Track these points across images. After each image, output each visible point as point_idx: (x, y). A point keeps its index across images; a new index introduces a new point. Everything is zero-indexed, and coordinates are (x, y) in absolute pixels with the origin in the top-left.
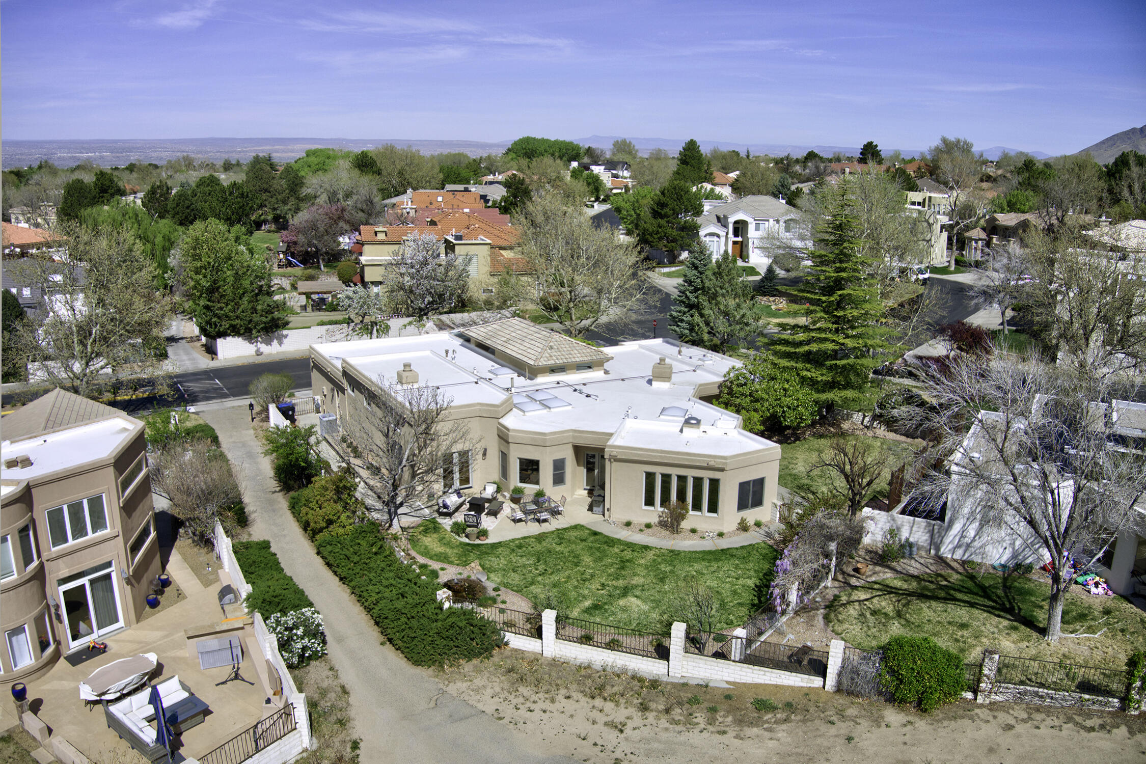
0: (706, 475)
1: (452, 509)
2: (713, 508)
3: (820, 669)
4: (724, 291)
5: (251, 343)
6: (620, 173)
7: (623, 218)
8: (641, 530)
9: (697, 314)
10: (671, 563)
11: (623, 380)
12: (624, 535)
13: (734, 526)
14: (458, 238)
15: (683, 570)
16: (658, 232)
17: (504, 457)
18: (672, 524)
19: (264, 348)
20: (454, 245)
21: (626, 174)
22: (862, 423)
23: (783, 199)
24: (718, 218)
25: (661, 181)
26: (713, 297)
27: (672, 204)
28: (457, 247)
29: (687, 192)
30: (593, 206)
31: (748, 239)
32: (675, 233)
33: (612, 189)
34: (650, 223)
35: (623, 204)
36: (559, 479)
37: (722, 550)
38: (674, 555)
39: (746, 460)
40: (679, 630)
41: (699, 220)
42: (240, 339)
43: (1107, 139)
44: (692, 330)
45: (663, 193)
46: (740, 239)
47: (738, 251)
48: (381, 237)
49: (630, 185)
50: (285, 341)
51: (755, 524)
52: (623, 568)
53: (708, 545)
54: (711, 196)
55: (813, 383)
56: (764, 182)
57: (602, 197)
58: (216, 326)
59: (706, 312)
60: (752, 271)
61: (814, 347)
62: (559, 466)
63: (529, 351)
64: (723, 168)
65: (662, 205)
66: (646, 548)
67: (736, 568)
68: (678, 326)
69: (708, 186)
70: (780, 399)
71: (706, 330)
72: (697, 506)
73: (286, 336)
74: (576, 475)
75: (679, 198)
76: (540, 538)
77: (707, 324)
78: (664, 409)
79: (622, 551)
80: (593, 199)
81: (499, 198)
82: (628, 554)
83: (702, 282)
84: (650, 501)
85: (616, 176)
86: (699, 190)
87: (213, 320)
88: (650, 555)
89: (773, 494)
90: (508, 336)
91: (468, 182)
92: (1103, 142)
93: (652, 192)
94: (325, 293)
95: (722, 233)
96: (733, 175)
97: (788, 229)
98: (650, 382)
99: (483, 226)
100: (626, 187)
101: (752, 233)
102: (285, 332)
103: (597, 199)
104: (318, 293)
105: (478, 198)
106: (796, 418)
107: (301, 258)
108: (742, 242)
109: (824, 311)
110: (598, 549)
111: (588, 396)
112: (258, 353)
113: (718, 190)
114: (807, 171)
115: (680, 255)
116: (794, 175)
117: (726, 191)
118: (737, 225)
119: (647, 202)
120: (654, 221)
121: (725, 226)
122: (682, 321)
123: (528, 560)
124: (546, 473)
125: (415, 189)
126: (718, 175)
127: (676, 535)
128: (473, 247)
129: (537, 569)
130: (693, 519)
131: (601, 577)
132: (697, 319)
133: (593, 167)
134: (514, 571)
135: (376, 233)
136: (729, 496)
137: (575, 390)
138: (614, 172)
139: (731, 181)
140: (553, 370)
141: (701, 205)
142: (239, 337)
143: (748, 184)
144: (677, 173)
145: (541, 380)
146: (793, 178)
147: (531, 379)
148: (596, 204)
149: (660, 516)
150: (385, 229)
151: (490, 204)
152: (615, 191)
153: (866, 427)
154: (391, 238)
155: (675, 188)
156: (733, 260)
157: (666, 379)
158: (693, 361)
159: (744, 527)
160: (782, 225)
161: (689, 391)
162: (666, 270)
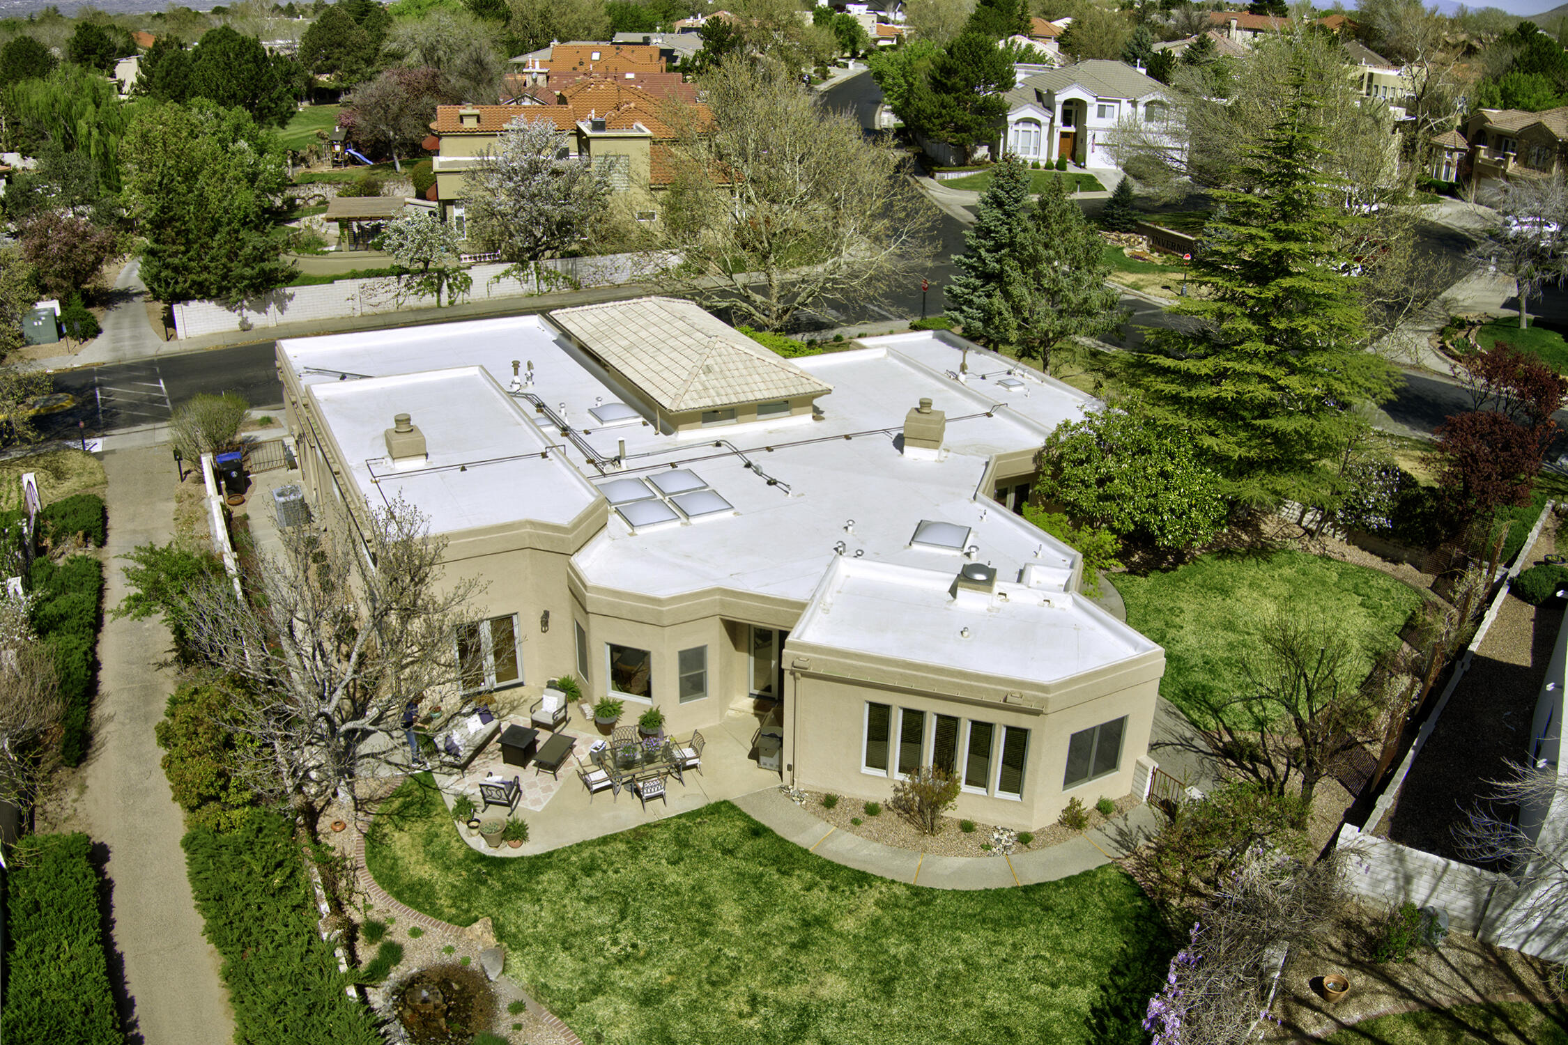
0: (1001, 720)
1: (465, 753)
2: (1013, 782)
4: (1052, 253)
5: (229, 309)
6: (891, 16)
7: (886, 90)
8: (856, 822)
9: (998, 292)
10: (910, 932)
11: (847, 437)
12: (818, 835)
13: (1054, 816)
14: (598, 126)
16: (940, 115)
17: (582, 637)
18: (923, 810)
19: (254, 318)
20: (589, 139)
21: (900, 17)
22: (1299, 523)
23: (1141, 66)
24: (1039, 95)
25: (951, 29)
26: (1029, 263)
27: (965, 70)
28: (593, 143)
29: (990, 51)
30: (846, 66)
31: (1085, 129)
32: (968, 117)
33: (876, 40)
34: (927, 101)
35: (887, 68)
36: (693, 685)
37: (1027, 889)
38: (922, 903)
39: (1088, 689)
41: (1007, 97)
42: (213, 304)
44: (987, 321)
45: (950, 51)
46: (1072, 129)
47: (1068, 149)
48: (470, 124)
49: (905, 35)
50: (290, 304)
51: (1098, 808)
52: (803, 945)
54: (1027, 56)
55: (1218, 461)
56: (1110, 37)
57: (862, 52)
58: (168, 284)
59: (1017, 290)
60: (1090, 183)
61: (1228, 390)
63: (666, 374)
64: (1046, 13)
65: (948, 71)
66: (862, 879)
67: (1053, 950)
68: (962, 311)
69: (1023, 41)
70: (1155, 496)
71: (1015, 325)
72: (978, 777)
73: (291, 297)
74: (732, 668)
75: (976, 61)
76: (637, 839)
77: (1017, 310)
78: (921, 527)
79: (808, 889)
80: (847, 55)
81: (693, 54)
82: (819, 900)
83: (1010, 230)
84: (877, 759)
85: (884, 20)
86: (1009, 47)
87: (163, 274)
88: (868, 903)
89: (1142, 746)
90: (633, 338)
91: (651, 28)
93: (936, 49)
94: (383, 218)
95: (1044, 119)
96: (1061, 24)
97: (1149, 117)
98: (899, 443)
99: (644, 104)
100: (899, 37)
101: (1092, 119)
102: (289, 290)
103: (854, 55)
104: (371, 219)
105: (657, 54)
106: (1186, 532)
107: (368, 151)
108: (1075, 134)
109: (1252, 316)
110: (757, 880)
111: (772, 482)
112: (245, 327)
113: (1039, 47)
114: (1172, 22)
115: (974, 151)
116: (1155, 28)
117: (1049, 49)
118: (1068, 107)
119: (924, 65)
120: (934, 97)
121: (1050, 108)
122: (970, 303)
123: (601, 911)
124: (665, 675)
125: (562, 40)
126: (1038, 24)
127: (928, 840)
128: (620, 142)
129: (615, 942)
130: (968, 801)
131: (752, 974)
132: (998, 302)
133: (850, 7)
134: (566, 947)
135: (461, 118)
136: (1047, 762)
137: (748, 465)
138: (881, 14)
139: (1059, 32)
140: (711, 415)
141: (1011, 73)
142: (210, 300)
143: (1085, 40)
144: (975, 18)
145: (686, 435)
146: (1153, 32)
147: (667, 432)
148: (851, 63)
149: (897, 790)
150: (477, 112)
151: (678, 63)
152: (881, 43)
153: (1308, 531)
154: (486, 125)
155: (969, 45)
156: (1061, 166)
157: (932, 440)
158: (991, 390)
159: (1073, 819)
160: (1141, 109)
161: (975, 471)
162: (951, 176)
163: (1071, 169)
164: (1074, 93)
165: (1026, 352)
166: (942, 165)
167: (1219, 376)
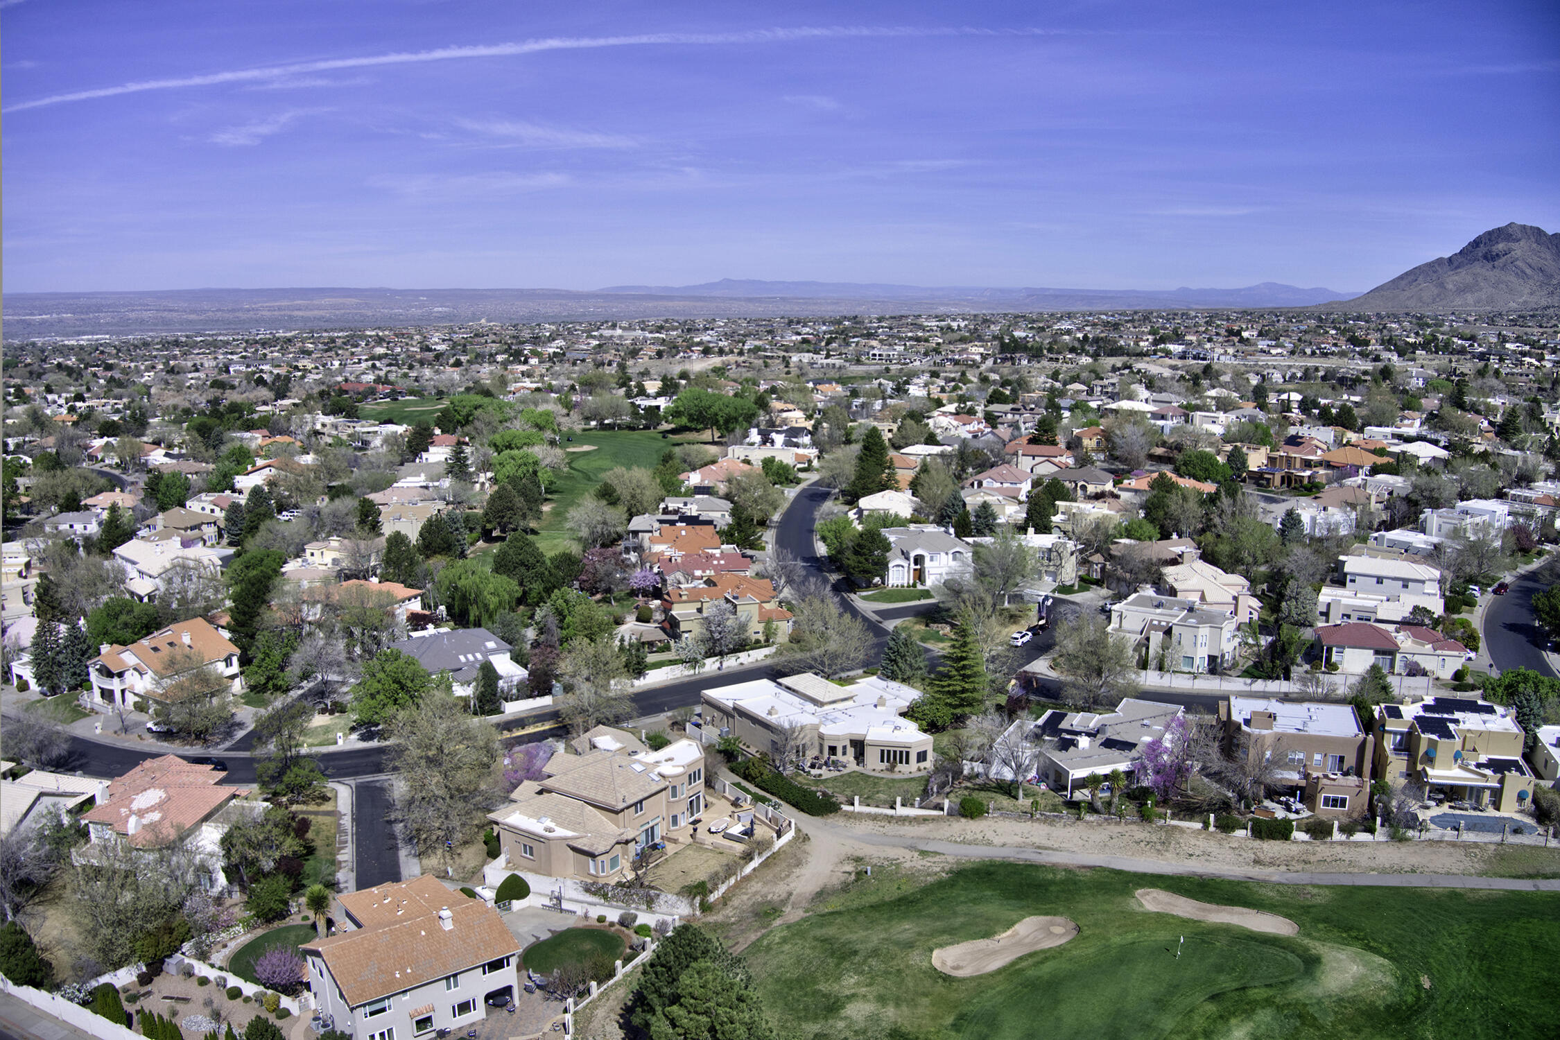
0: (904, 750)
2: (907, 762)
3: (942, 809)
4: (909, 654)
6: (801, 441)
8: (880, 772)
9: (895, 665)
10: (892, 783)
11: (864, 706)
12: (873, 774)
13: (916, 769)
14: (735, 598)
15: (897, 785)
16: (858, 566)
17: (821, 746)
18: (891, 769)
19: (636, 682)
20: (737, 605)
24: (903, 555)
27: (868, 544)
31: (925, 567)
32: (871, 566)
34: (852, 560)
36: (844, 753)
37: (911, 778)
38: (893, 780)
39: (920, 743)
40: (899, 800)
41: (888, 556)
43: (1406, 274)
45: (859, 537)
46: (919, 567)
47: (918, 578)
51: (924, 769)
52: (874, 784)
53: (906, 776)
55: (950, 705)
59: (900, 664)
60: (927, 594)
61: (951, 688)
62: (844, 747)
63: (821, 695)
65: (859, 545)
66: (882, 778)
68: (885, 671)
70: (935, 714)
71: (900, 673)
72: (901, 762)
73: (648, 674)
74: (851, 751)
76: (842, 776)
77: (900, 670)
78: (884, 721)
79: (873, 779)
82: (875, 780)
84: (882, 761)
85: (797, 445)
88: (884, 780)
89: (931, 756)
90: (805, 685)
92: (1401, 278)
95: (905, 564)
97: (955, 559)
98: (876, 706)
101: (928, 563)
106: (942, 723)
108: (920, 570)
111: (850, 715)
115: (874, 582)
118: (916, 559)
120: (854, 557)
121: (907, 558)
122: (887, 669)
123: (840, 783)
124: (840, 751)
127: (893, 773)
128: (748, 606)
130: (899, 767)
132: (895, 668)
136: (913, 758)
137: (844, 713)
138: (795, 440)
140: (834, 702)
145: (826, 707)
147: (823, 708)
149: (886, 767)
155: (870, 533)
156: (914, 585)
157: (883, 705)
158: (894, 692)
159: (919, 770)
160: (951, 556)
161: (894, 710)
162: (864, 594)
163: (919, 587)
164: (919, 552)
165: (904, 680)
166: (860, 588)
167: (949, 685)
